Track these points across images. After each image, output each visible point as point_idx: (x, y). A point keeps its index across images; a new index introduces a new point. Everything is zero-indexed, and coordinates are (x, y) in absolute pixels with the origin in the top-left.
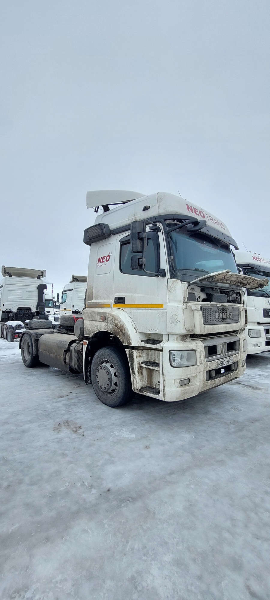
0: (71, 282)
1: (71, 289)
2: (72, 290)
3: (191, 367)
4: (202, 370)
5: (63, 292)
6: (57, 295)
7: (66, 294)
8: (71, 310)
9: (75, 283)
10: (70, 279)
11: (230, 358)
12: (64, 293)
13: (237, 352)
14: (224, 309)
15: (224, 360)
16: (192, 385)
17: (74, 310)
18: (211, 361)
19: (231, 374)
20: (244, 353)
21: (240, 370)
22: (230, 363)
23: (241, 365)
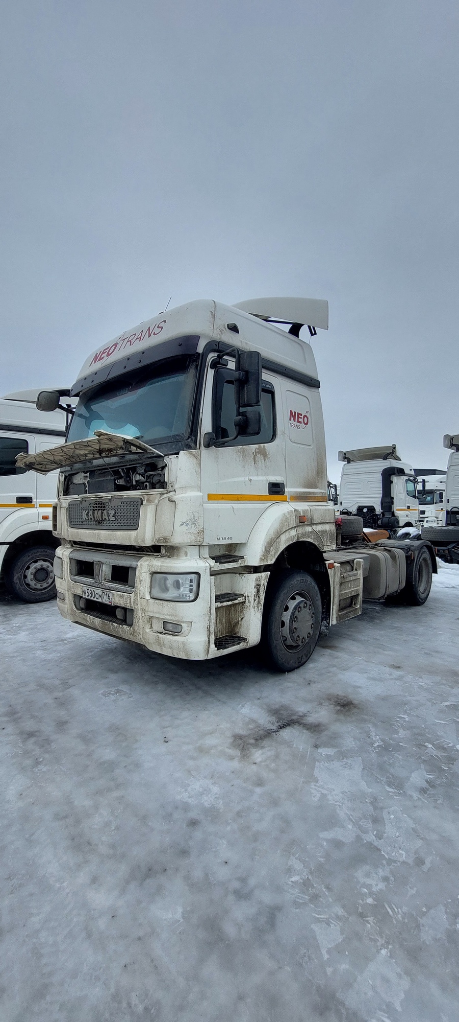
4: (66, 589)
11: (106, 593)
13: (131, 591)
14: (99, 504)
15: (92, 590)
19: (114, 624)
20: (157, 601)
21: (141, 633)
22: (105, 600)
23: (141, 622)
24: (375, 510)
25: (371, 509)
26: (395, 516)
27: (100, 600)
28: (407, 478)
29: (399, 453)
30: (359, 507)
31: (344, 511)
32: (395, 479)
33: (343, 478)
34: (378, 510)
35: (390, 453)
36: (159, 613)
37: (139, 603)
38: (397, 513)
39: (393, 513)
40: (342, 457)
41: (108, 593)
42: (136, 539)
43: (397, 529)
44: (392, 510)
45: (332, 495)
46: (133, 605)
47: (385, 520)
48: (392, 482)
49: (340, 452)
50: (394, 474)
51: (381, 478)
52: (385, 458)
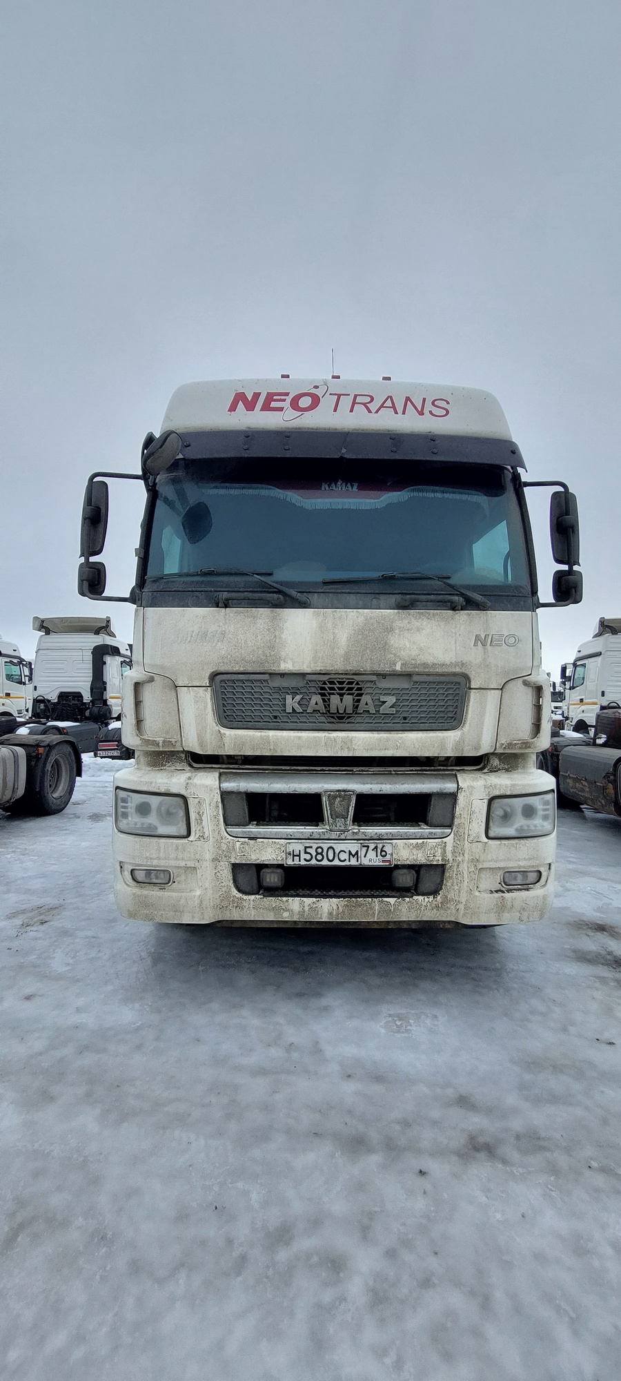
0: (595, 636)
1: (597, 653)
2: (599, 654)
3: (163, 840)
4: (208, 856)
5: (576, 661)
6: (562, 668)
7: (584, 665)
8: (596, 704)
9: (608, 637)
10: (594, 627)
11: (372, 846)
12: (579, 663)
13: (443, 833)
14: (340, 682)
15: (325, 847)
16: (181, 891)
17: (605, 704)
18: (250, 838)
19: (385, 899)
20: (504, 842)
21: (463, 900)
22: (371, 859)
23: (466, 882)
24: (82, 697)
25: (78, 696)
26: (108, 705)
27: (353, 862)
28: (122, 659)
29: (114, 627)
30: (61, 693)
31: (38, 698)
32: (108, 659)
33: (39, 654)
34: (87, 697)
35: (103, 627)
36: (509, 859)
37: (467, 851)
38: (111, 702)
39: (105, 702)
40: (38, 624)
41: (380, 846)
42: (458, 744)
43: (110, 721)
44: (104, 698)
45: (25, 676)
46: (449, 856)
47: (96, 710)
48: (105, 663)
49: (36, 618)
50: (108, 654)
51: (91, 657)
52: (97, 632)
